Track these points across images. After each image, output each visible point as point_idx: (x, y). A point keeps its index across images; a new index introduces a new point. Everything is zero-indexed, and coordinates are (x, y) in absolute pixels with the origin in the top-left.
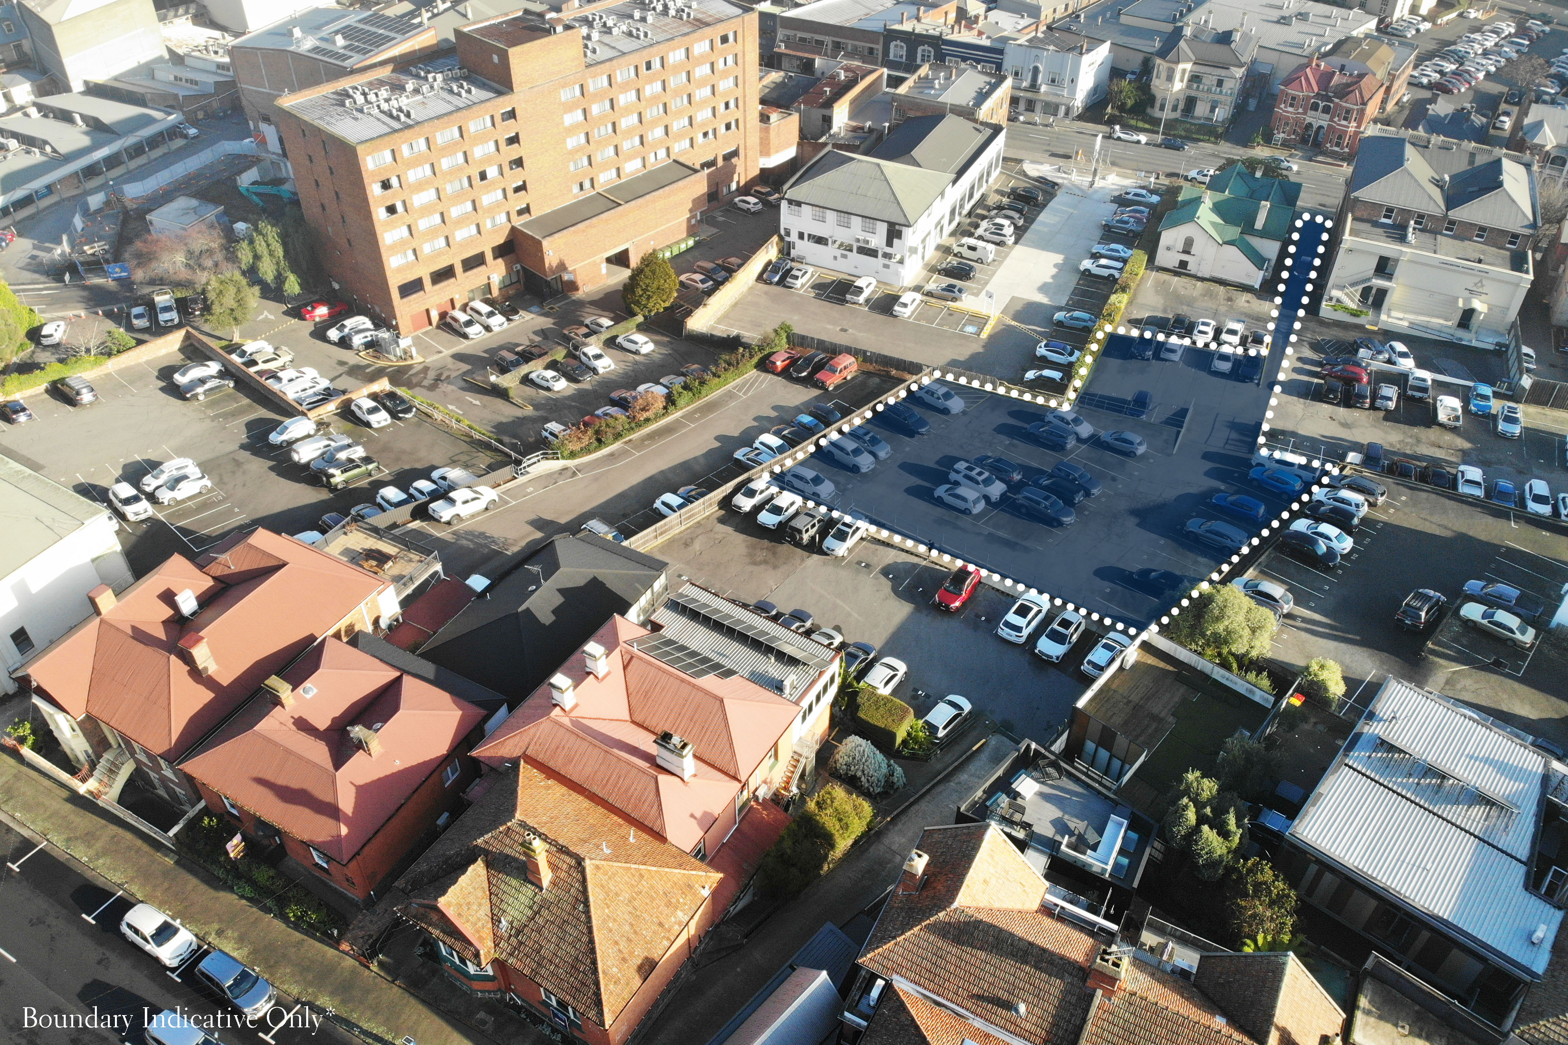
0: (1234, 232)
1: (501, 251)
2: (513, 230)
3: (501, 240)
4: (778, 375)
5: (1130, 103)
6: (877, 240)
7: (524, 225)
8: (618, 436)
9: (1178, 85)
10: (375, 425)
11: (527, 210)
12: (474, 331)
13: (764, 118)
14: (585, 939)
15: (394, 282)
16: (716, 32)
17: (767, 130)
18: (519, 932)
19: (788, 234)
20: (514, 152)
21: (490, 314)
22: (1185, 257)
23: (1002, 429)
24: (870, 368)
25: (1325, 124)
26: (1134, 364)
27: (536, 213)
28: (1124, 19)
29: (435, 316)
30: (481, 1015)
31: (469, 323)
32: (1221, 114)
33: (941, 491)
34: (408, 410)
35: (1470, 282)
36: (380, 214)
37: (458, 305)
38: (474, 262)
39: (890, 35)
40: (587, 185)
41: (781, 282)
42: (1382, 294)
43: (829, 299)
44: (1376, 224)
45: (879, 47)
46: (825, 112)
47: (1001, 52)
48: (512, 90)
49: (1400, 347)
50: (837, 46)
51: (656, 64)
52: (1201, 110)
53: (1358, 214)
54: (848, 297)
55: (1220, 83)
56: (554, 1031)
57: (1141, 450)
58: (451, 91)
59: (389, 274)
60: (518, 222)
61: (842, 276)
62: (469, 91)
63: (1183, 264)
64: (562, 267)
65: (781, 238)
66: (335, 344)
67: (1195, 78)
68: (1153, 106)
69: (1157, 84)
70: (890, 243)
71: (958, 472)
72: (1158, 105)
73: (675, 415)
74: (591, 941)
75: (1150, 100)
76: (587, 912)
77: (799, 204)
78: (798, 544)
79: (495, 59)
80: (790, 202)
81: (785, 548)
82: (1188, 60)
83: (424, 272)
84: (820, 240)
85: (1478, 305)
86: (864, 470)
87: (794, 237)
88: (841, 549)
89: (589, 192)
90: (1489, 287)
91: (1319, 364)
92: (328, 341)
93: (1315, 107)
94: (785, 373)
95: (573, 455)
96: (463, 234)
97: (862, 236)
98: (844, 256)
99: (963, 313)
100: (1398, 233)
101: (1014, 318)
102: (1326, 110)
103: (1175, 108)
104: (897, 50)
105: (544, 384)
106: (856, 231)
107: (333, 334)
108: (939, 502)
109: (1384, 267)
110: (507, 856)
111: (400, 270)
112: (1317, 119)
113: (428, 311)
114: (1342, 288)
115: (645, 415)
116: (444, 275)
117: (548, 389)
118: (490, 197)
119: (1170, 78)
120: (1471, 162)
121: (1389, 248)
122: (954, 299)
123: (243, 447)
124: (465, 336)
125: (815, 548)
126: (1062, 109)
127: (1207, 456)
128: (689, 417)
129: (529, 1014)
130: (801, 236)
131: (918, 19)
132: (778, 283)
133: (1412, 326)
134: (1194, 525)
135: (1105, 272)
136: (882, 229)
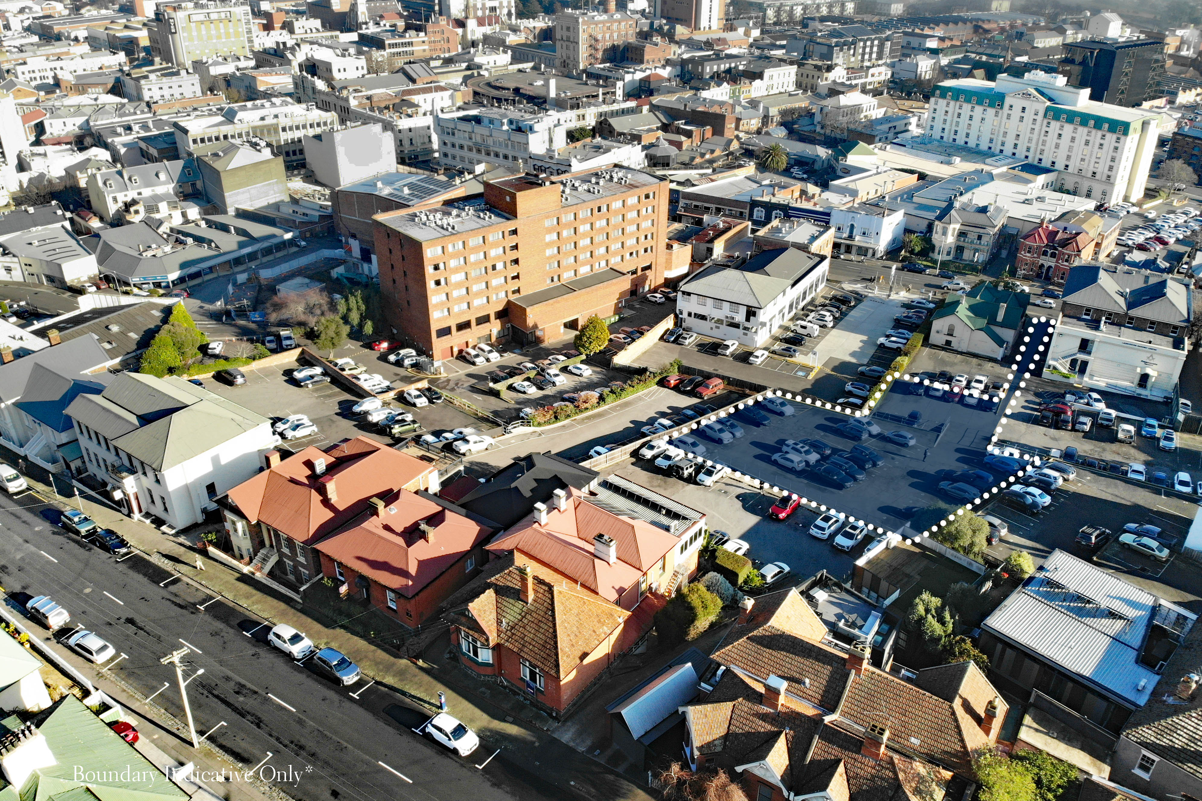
0: (983, 322)
1: (500, 315)
2: (509, 302)
3: (500, 308)
4: (672, 389)
5: (917, 249)
6: (740, 317)
7: (516, 299)
8: (568, 416)
9: (950, 239)
10: (418, 405)
11: (518, 291)
12: (480, 361)
13: (669, 247)
14: (551, 630)
15: (435, 327)
16: (642, 192)
17: (671, 254)
18: (512, 628)
19: (681, 313)
20: (514, 255)
21: (490, 352)
22: (949, 338)
23: (819, 427)
24: (733, 388)
25: (1053, 265)
26: (912, 397)
27: (523, 293)
28: (915, 199)
29: (456, 350)
30: (483, 689)
31: (477, 356)
32: (980, 257)
33: (776, 456)
34: (439, 398)
35: (1144, 356)
36: (431, 284)
37: (470, 345)
38: (483, 320)
39: (754, 204)
40: (556, 279)
41: (675, 341)
42: (1085, 364)
43: (707, 352)
44: (1079, 319)
45: (747, 211)
46: (709, 245)
47: (828, 215)
48: (516, 216)
49: (1095, 395)
50: (718, 210)
51: (604, 209)
52: (967, 255)
53: (1067, 312)
54: (719, 351)
55: (980, 238)
56: (525, 699)
57: (912, 443)
58: (479, 217)
59: (432, 322)
60: (513, 298)
61: (715, 340)
62: (490, 217)
63: (948, 343)
64: (535, 326)
65: (676, 315)
66: (392, 364)
67: (962, 234)
68: (933, 252)
69: (936, 238)
70: (748, 319)
71: (788, 446)
72: (937, 251)
73: (604, 408)
74: (555, 631)
75: (932, 248)
76: (553, 616)
77: (689, 294)
78: (681, 478)
79: (508, 199)
80: (684, 293)
81: (673, 480)
82: (957, 222)
83: (453, 323)
84: (703, 318)
85: (1149, 371)
86: (725, 442)
87: (685, 315)
88: (708, 481)
89: (556, 283)
90: (1157, 359)
91: (1040, 404)
92: (388, 362)
93: (1045, 253)
94: (676, 388)
95: (539, 424)
96: (478, 302)
97: (730, 314)
98: (718, 328)
99: (796, 365)
100: (1095, 325)
101: (833, 370)
102: (1053, 255)
103: (948, 254)
104: (759, 213)
105: (522, 389)
106: (725, 311)
107: (392, 358)
108: (775, 463)
109: (1085, 345)
110: (508, 587)
111: (439, 320)
112: (1048, 262)
113: (452, 348)
114: (1056, 360)
115: (586, 405)
116: (464, 326)
117: (524, 393)
118: (497, 281)
119: (945, 233)
120: (1146, 282)
121: (1088, 333)
122: (791, 356)
123: (337, 414)
124: (474, 364)
125: (691, 480)
126: (870, 252)
127: (958, 450)
128: (613, 409)
129: (511, 690)
130: (690, 314)
131: (774, 195)
132: (673, 342)
133: (1109, 385)
134: (944, 485)
135: (895, 346)
136: (743, 310)
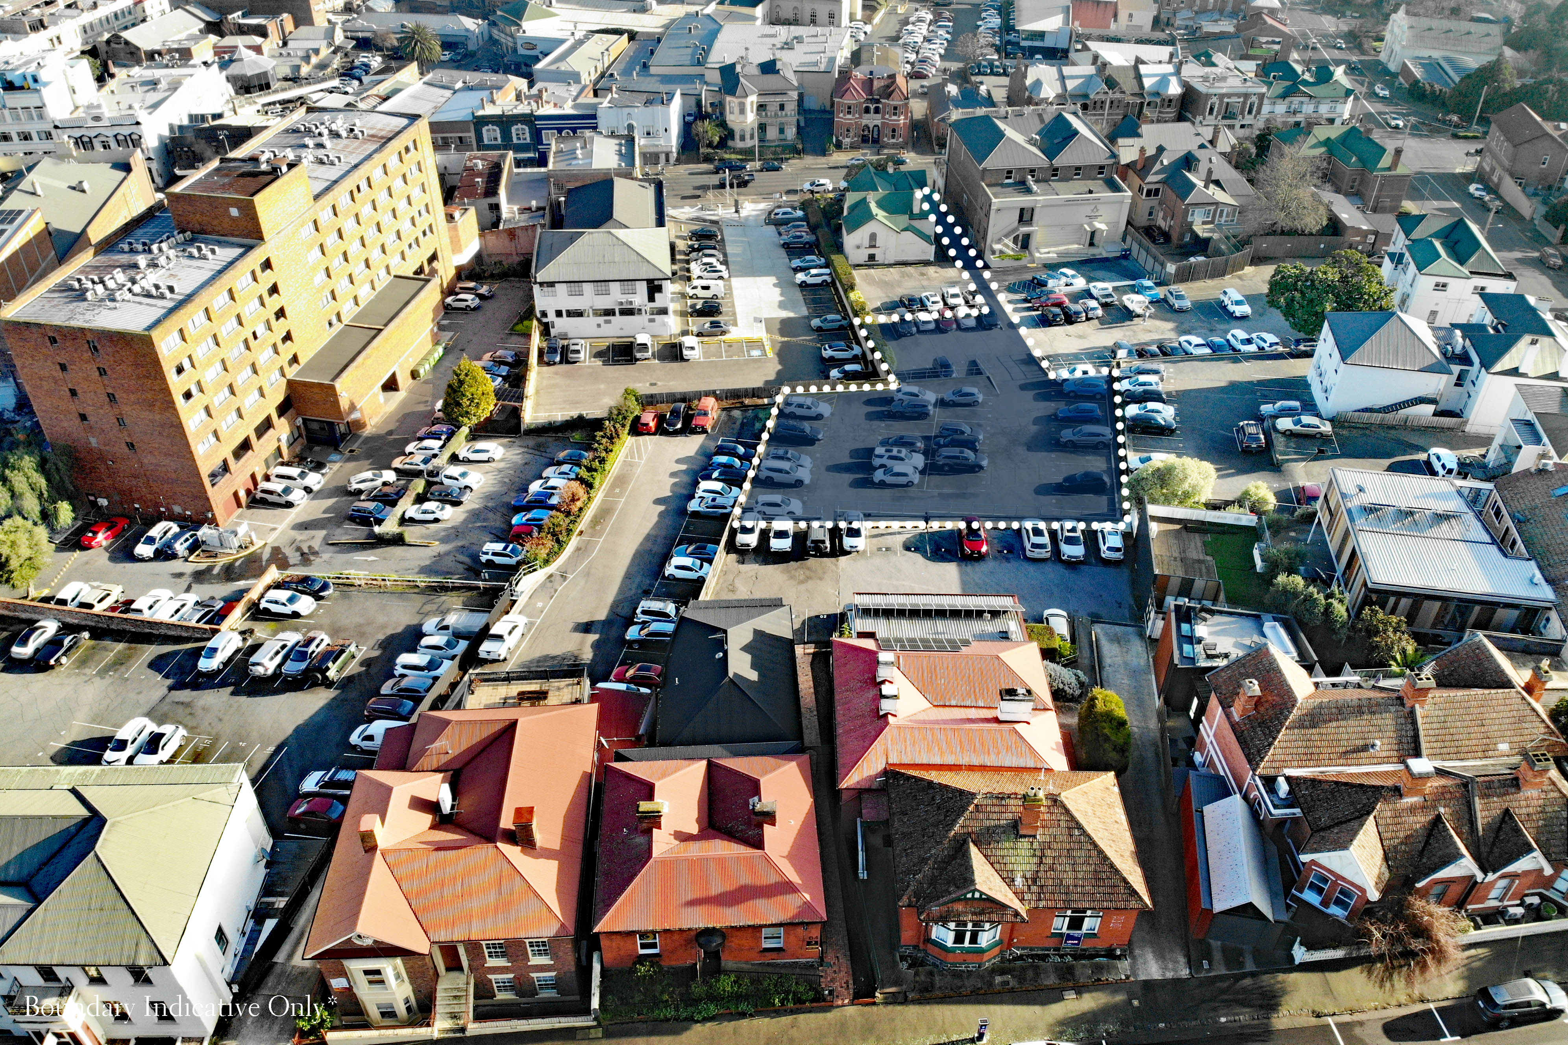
0: (904, 219)
1: (283, 409)
2: (291, 384)
3: (280, 398)
5: (717, 139)
6: (640, 298)
7: (297, 375)
9: (751, 118)
11: (295, 359)
12: (298, 495)
13: (450, 218)
15: (205, 470)
17: (455, 229)
19: (544, 314)
20: (273, 304)
21: (303, 475)
22: (872, 251)
23: (870, 416)
27: (303, 360)
28: (653, 70)
29: (242, 494)
30: (998, 979)
31: (287, 491)
32: (789, 134)
33: (879, 475)
35: (1086, 212)
36: (179, 401)
37: (259, 478)
38: (266, 425)
39: (480, 122)
40: (334, 320)
41: (565, 360)
42: (1027, 238)
43: (616, 363)
44: (1003, 185)
45: (472, 135)
46: (492, 200)
47: (594, 117)
48: (262, 238)
49: (1069, 272)
51: (364, 186)
52: (772, 133)
53: (988, 181)
54: (638, 355)
55: (782, 107)
56: (1061, 956)
57: (979, 398)
58: (191, 256)
59: (199, 463)
60: (292, 372)
61: (612, 341)
62: (213, 252)
63: (872, 257)
64: (353, 408)
65: (539, 320)
66: (151, 560)
67: (761, 107)
68: (733, 138)
69: (732, 119)
70: (651, 299)
71: (881, 457)
72: (737, 137)
73: (599, 496)
74: (1101, 852)
75: (731, 134)
76: (1084, 833)
77: (552, 284)
79: (234, 212)
80: (541, 284)
81: (812, 562)
82: (753, 93)
83: (226, 451)
84: (579, 314)
85: (1100, 226)
87: (551, 317)
89: (338, 327)
90: (1102, 210)
91: (1026, 301)
92: (143, 560)
93: (867, 111)
94: (661, 431)
95: (547, 562)
96: (249, 400)
97: (623, 298)
98: (608, 322)
99: (740, 342)
100: (1024, 187)
101: (782, 335)
102: (877, 111)
103: (752, 137)
104: (491, 133)
105: (430, 517)
106: (615, 297)
107: (143, 550)
108: (882, 485)
109: (1025, 216)
110: (988, 828)
111: (208, 456)
112: (872, 120)
113: (236, 494)
114: (999, 241)
115: (579, 504)
116: (243, 449)
117: (436, 520)
118: (263, 355)
119: (742, 111)
120: (1042, 120)
121: (1024, 200)
122: (723, 333)
123: (168, 688)
124: (289, 505)
125: (838, 551)
126: (663, 157)
127: (1023, 387)
128: (609, 493)
129: (1033, 957)
130: (559, 314)
131: (493, 102)
132: (561, 362)
133: (1060, 255)
134: (1067, 434)
135: (820, 280)
136: (642, 288)
